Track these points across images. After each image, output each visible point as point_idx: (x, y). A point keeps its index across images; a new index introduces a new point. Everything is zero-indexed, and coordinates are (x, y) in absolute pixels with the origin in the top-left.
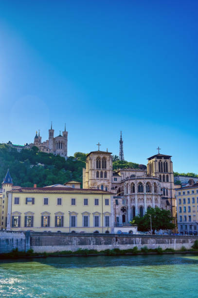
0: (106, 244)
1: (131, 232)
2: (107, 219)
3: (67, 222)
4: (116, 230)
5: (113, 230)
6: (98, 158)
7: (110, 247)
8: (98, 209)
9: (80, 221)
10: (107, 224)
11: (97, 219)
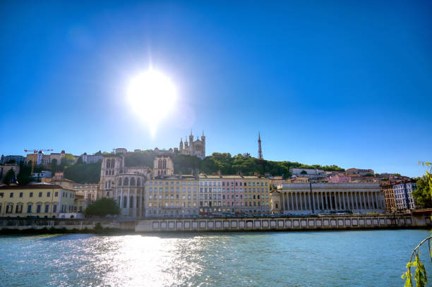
0: (27, 225)
1: (72, 216)
2: (55, 207)
3: (25, 209)
4: (61, 215)
5: (58, 215)
6: (109, 160)
7: (30, 227)
8: (49, 200)
9: (34, 209)
10: (55, 211)
11: (47, 207)
